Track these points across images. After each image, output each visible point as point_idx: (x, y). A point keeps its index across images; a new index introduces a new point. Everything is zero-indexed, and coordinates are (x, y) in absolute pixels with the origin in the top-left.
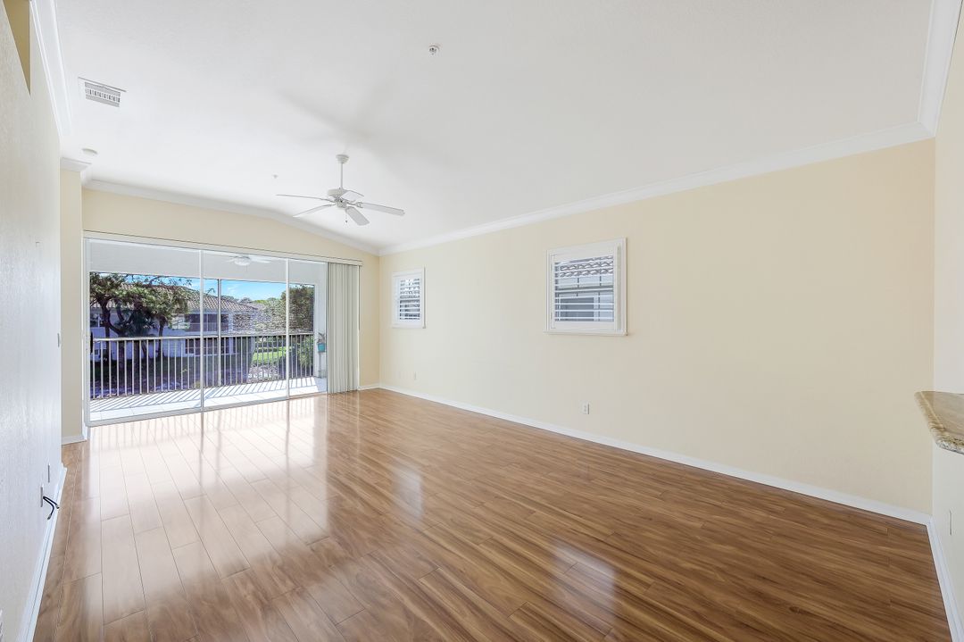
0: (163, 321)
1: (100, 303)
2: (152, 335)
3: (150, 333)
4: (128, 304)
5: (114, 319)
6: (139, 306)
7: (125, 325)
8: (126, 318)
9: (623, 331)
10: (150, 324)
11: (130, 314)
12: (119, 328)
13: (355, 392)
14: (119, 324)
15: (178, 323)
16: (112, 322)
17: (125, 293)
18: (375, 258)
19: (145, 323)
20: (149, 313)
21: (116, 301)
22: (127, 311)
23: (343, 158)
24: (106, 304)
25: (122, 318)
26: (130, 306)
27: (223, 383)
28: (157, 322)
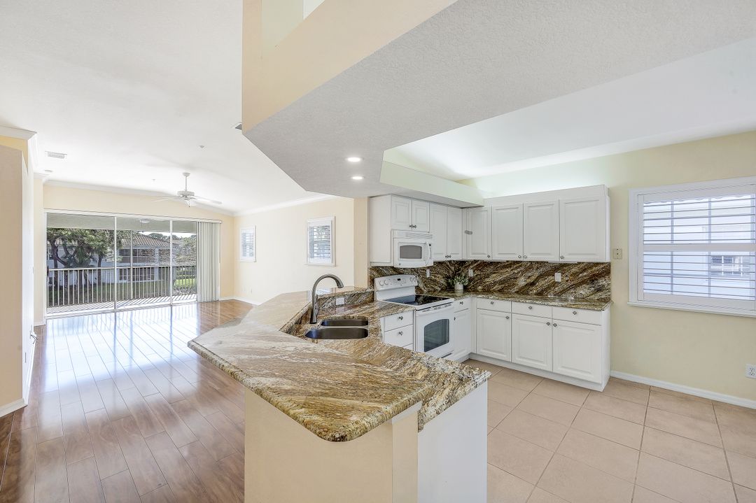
0: (102, 255)
1: (50, 241)
2: (92, 266)
3: (91, 264)
4: (73, 241)
5: (61, 253)
6: (81, 243)
7: (70, 259)
8: (71, 253)
9: (334, 264)
10: (91, 257)
11: (74, 249)
12: (65, 260)
13: (216, 302)
14: (65, 258)
15: (113, 256)
16: (60, 256)
17: (70, 233)
18: (232, 218)
19: (86, 256)
20: (89, 248)
21: (63, 240)
22: (72, 247)
23: (187, 175)
24: (54, 241)
25: (67, 253)
26: (75, 243)
27: (134, 298)
28: (96, 256)
